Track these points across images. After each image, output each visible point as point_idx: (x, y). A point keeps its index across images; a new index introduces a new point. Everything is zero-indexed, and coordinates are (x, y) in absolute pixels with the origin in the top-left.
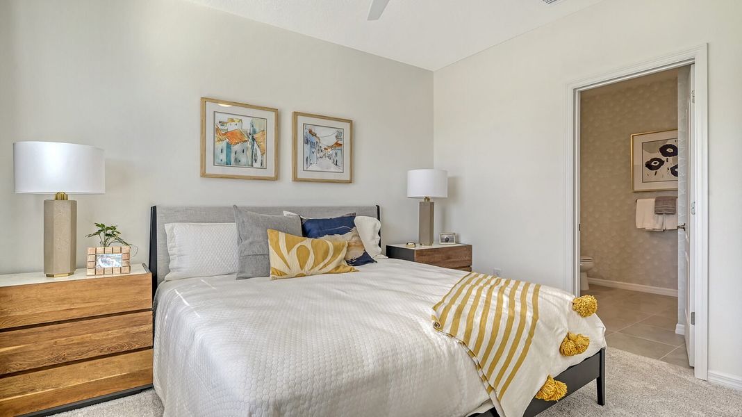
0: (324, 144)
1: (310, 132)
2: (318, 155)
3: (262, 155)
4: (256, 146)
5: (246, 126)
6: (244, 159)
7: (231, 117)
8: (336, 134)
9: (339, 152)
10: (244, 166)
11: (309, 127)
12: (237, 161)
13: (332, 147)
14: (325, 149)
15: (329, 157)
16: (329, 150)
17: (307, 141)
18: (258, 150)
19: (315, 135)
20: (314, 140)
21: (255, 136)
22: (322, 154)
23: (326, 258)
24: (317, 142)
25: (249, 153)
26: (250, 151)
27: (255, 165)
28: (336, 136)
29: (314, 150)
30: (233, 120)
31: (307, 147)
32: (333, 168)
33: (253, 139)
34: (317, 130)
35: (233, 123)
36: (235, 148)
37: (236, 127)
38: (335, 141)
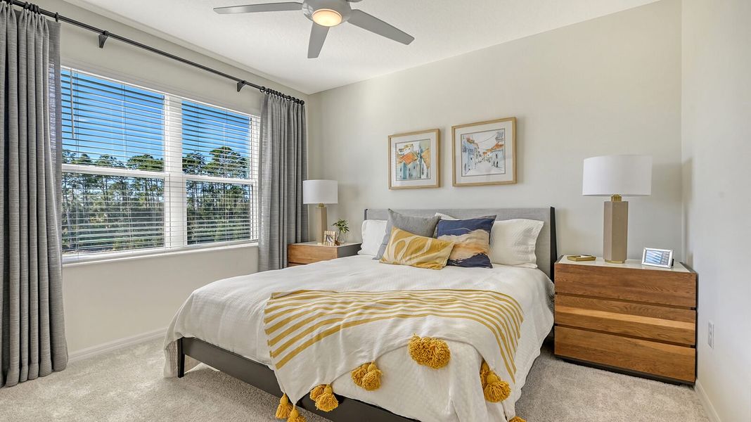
0: (482, 149)
1: (468, 140)
2: (477, 160)
3: (428, 168)
4: (423, 162)
5: (416, 149)
6: (415, 174)
7: (406, 144)
8: (495, 137)
9: (500, 154)
10: (415, 179)
11: (466, 136)
12: (410, 175)
13: (492, 150)
14: (484, 153)
15: (488, 160)
16: (488, 153)
17: (464, 150)
18: (425, 164)
19: (473, 142)
20: (472, 146)
21: (422, 154)
22: (480, 159)
23: (416, 253)
24: (476, 148)
25: (418, 168)
26: (419, 166)
27: (422, 177)
28: (497, 138)
29: (472, 156)
30: (407, 146)
31: (465, 155)
32: (494, 170)
33: (421, 157)
34: (475, 138)
35: (407, 148)
36: (409, 166)
37: (409, 151)
38: (495, 142)
